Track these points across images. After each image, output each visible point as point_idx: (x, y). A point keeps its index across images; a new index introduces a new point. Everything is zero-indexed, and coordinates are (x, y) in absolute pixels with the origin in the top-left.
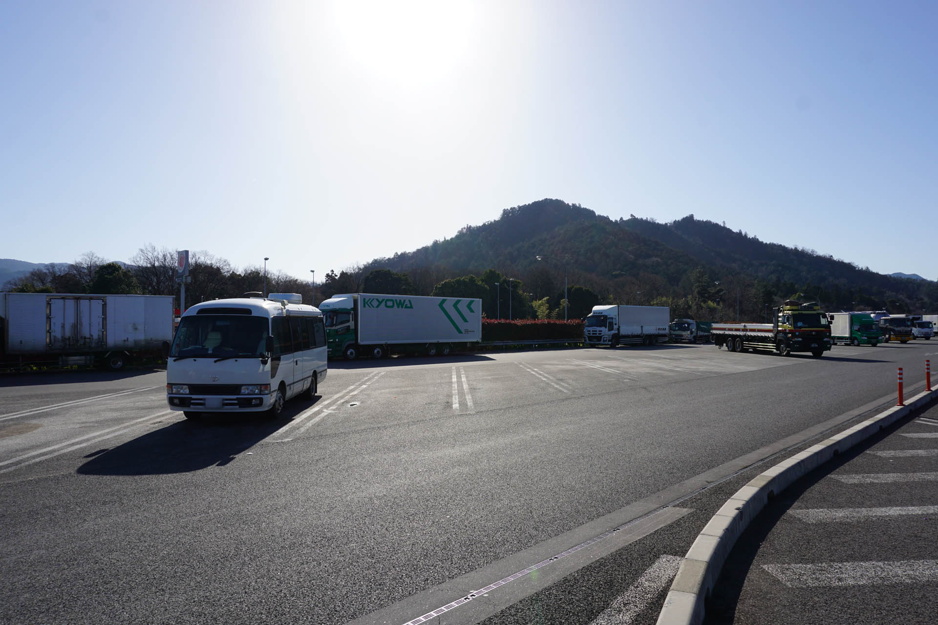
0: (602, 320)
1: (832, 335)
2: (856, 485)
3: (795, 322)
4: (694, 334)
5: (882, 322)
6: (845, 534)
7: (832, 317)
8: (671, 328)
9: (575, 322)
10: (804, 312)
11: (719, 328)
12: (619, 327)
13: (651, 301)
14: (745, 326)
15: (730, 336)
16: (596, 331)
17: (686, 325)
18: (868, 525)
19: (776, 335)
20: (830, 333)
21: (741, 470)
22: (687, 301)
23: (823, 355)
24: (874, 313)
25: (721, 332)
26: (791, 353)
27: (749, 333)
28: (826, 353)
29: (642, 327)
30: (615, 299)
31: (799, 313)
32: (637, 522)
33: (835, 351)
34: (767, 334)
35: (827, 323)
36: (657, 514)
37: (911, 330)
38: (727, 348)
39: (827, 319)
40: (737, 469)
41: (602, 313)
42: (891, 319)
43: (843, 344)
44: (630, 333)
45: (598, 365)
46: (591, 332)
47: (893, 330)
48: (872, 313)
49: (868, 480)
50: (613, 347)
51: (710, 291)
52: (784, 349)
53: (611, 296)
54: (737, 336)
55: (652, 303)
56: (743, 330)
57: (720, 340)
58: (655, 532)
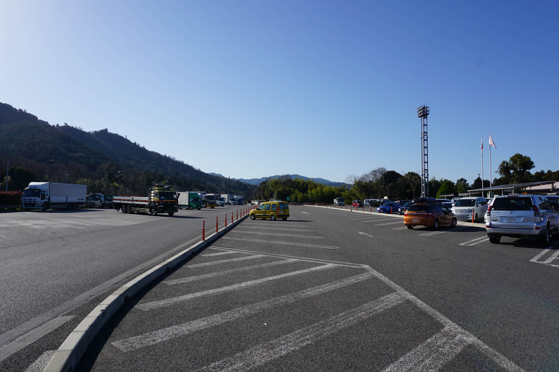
0: (35, 191)
1: (179, 204)
2: (174, 285)
3: (160, 197)
4: (103, 203)
5: (203, 197)
6: (162, 314)
7: (179, 194)
8: (87, 198)
9: (14, 193)
10: (165, 191)
11: (118, 199)
12: (50, 197)
13: (76, 181)
14: (133, 198)
15: (124, 204)
16: (31, 200)
17: (98, 197)
18: (175, 306)
19: (150, 204)
20: (178, 203)
21: (114, 285)
22: (101, 182)
23: (174, 215)
24: (200, 193)
25: (119, 202)
26: (158, 214)
27: (135, 203)
28: (175, 214)
29: (67, 197)
30: (50, 178)
31: (162, 192)
32: (32, 332)
33: (180, 213)
34: (145, 203)
35: (176, 197)
36: (49, 324)
37: (216, 202)
38: (122, 211)
39: (177, 195)
40: (111, 286)
41: (36, 187)
42: (208, 196)
43: (185, 209)
44: (57, 202)
45: (29, 224)
46: (27, 201)
47: (208, 202)
48: (199, 193)
49: (181, 282)
50: (44, 211)
51: (115, 176)
52: (154, 211)
53: (47, 176)
54: (128, 204)
55: (77, 182)
56: (132, 201)
57: (118, 206)
58: (44, 336)
